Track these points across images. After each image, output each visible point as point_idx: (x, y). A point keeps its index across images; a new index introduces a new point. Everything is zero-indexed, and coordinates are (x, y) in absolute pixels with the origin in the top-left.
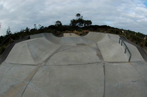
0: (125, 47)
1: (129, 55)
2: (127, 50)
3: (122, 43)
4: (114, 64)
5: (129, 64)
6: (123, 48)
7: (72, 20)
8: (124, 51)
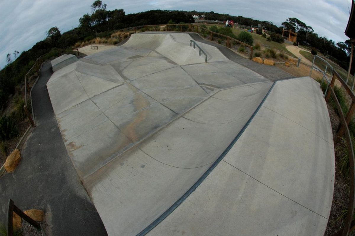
0: (199, 49)
1: (205, 56)
2: (201, 52)
3: (194, 45)
4: (191, 66)
5: (207, 63)
6: (197, 50)
7: (82, 18)
8: (198, 53)
